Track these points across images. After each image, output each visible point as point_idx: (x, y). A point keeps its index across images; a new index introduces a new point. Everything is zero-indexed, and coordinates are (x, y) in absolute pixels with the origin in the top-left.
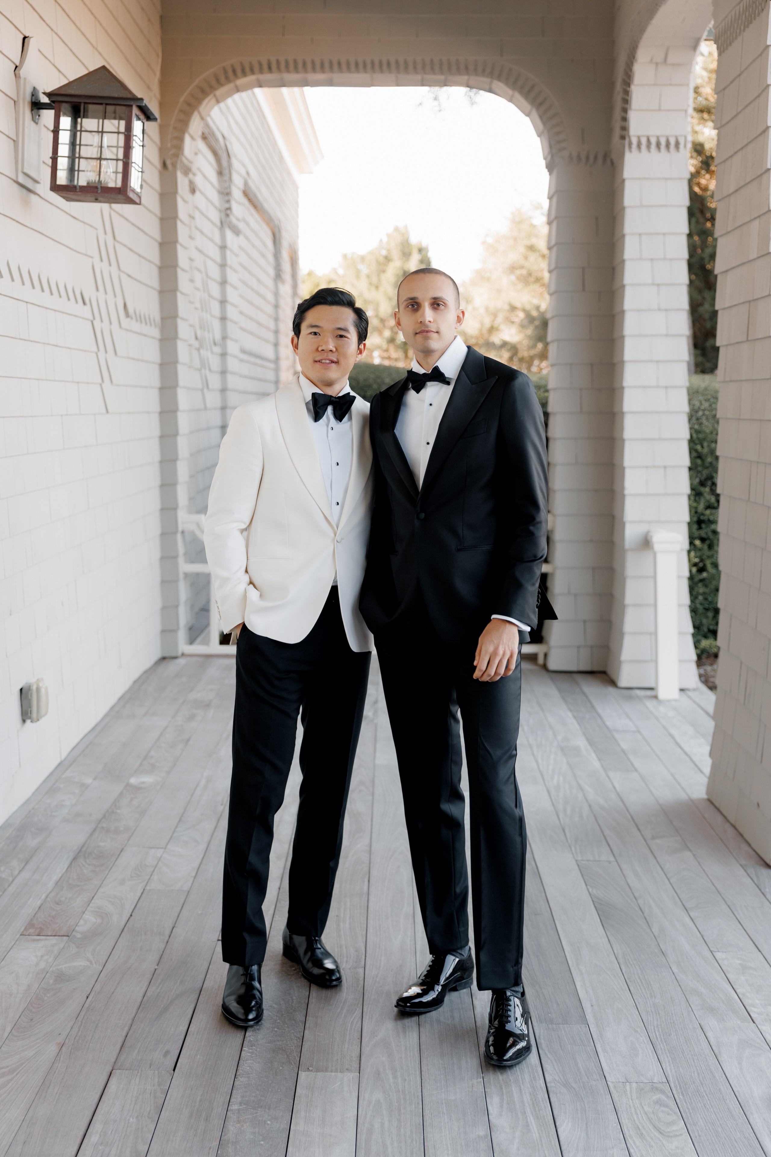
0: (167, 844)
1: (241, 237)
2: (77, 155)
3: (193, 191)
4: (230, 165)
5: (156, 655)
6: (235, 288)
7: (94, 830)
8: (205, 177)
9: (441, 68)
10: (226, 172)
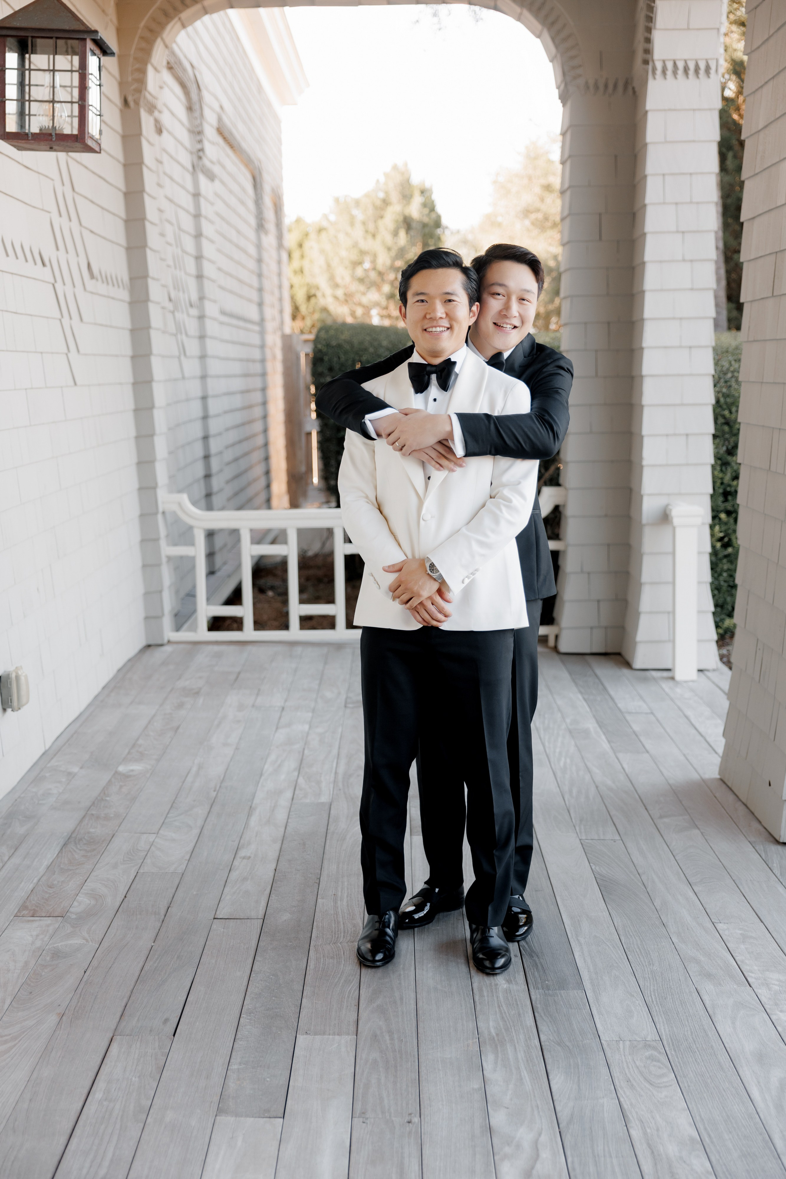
0: (161, 828)
1: (217, 183)
2: (27, 98)
4: (200, 99)
5: (142, 643)
6: (211, 241)
7: (84, 818)
10: (196, 107)
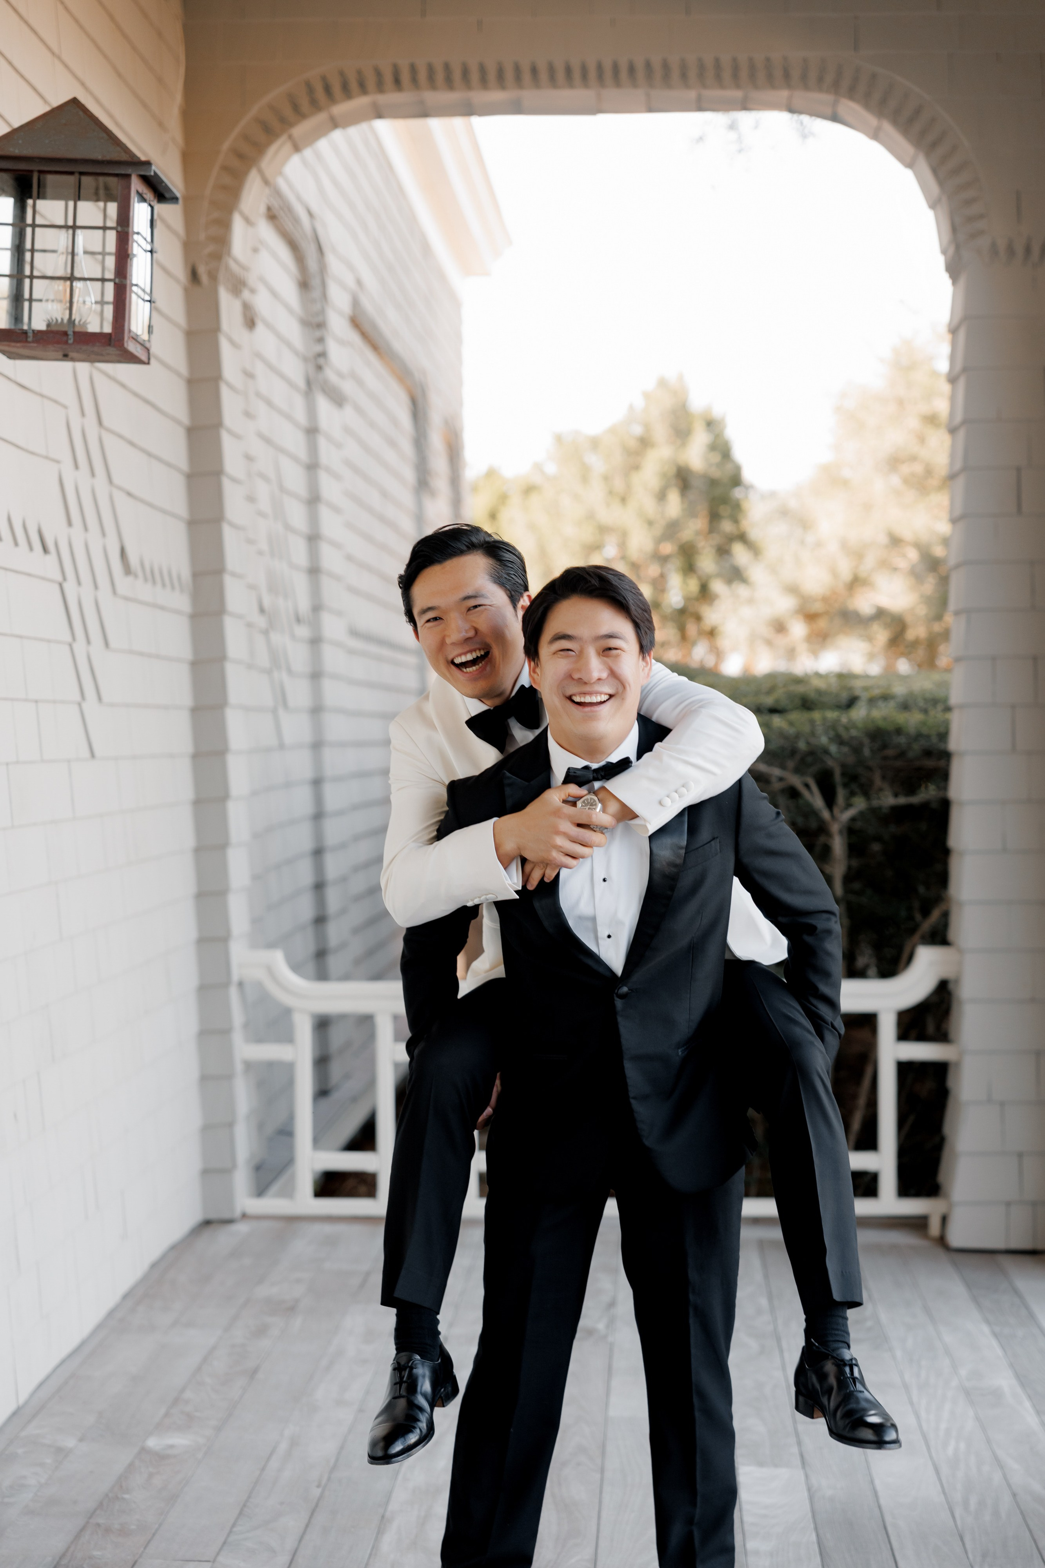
0: (218, 1554)
1: (348, 410)
2: (27, 272)
3: (250, 323)
4: (322, 267)
5: (195, 1217)
6: (337, 510)
7: (83, 1529)
8: (274, 294)
9: (735, 75)
10: (316, 283)
